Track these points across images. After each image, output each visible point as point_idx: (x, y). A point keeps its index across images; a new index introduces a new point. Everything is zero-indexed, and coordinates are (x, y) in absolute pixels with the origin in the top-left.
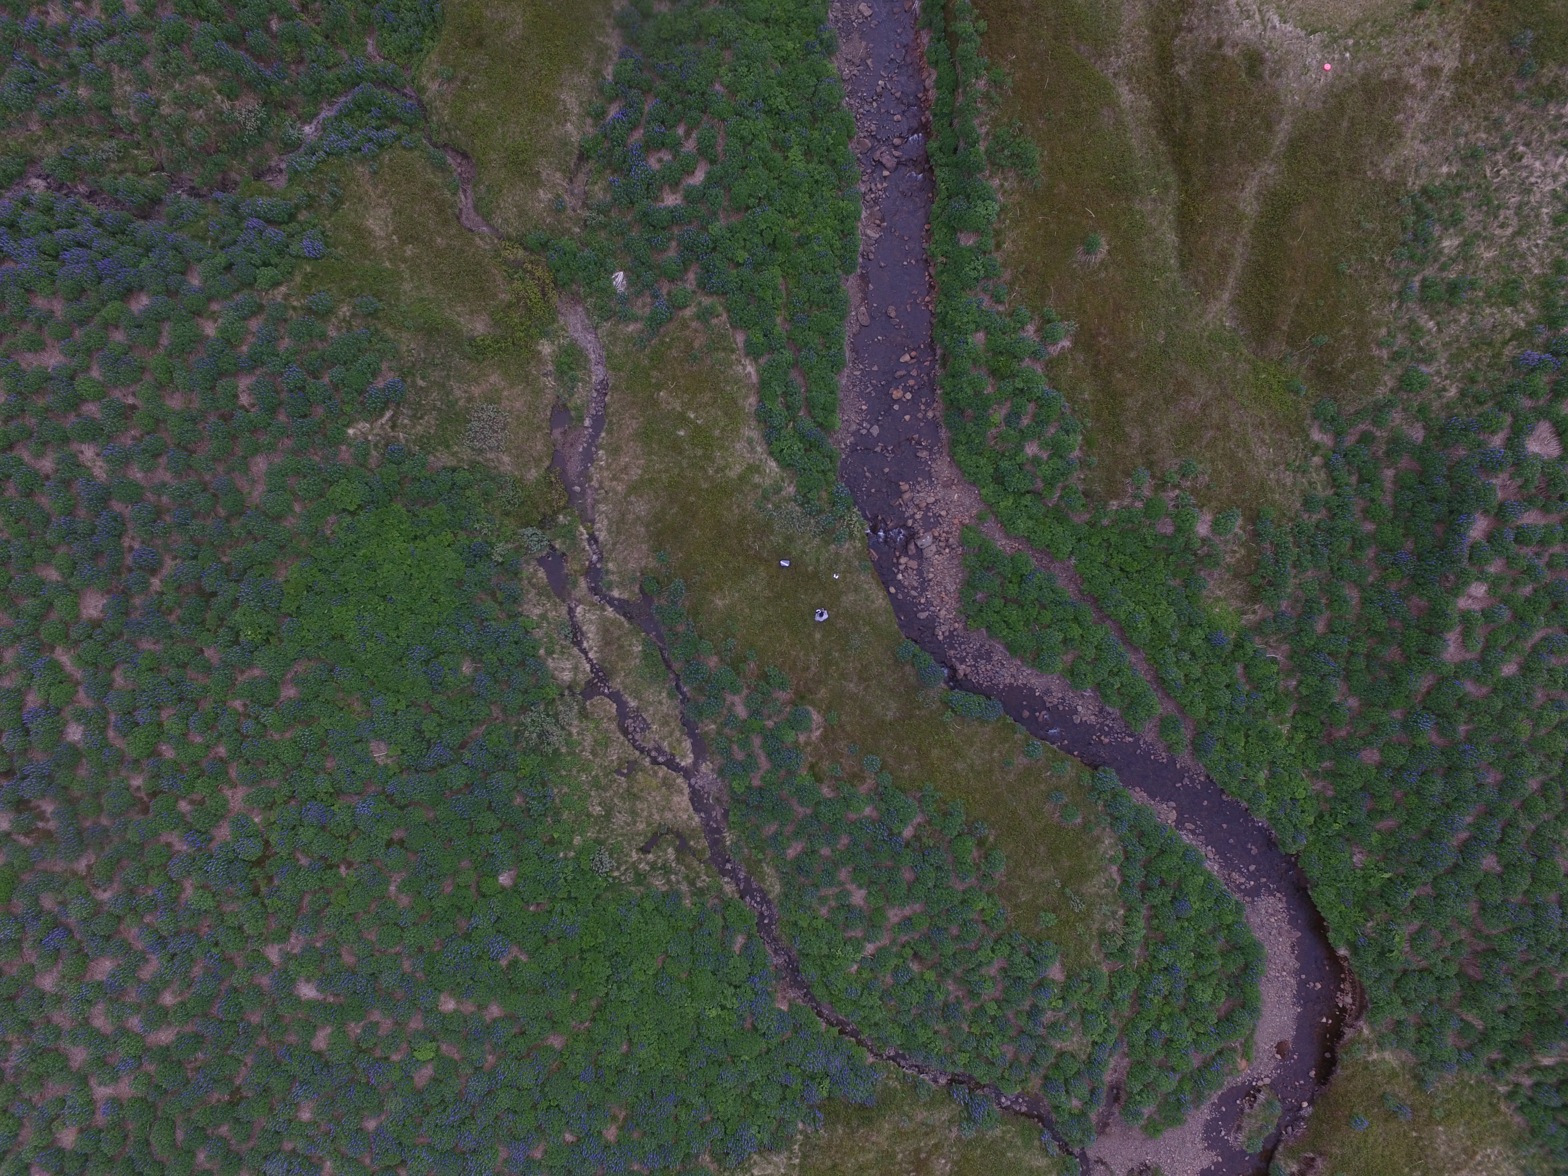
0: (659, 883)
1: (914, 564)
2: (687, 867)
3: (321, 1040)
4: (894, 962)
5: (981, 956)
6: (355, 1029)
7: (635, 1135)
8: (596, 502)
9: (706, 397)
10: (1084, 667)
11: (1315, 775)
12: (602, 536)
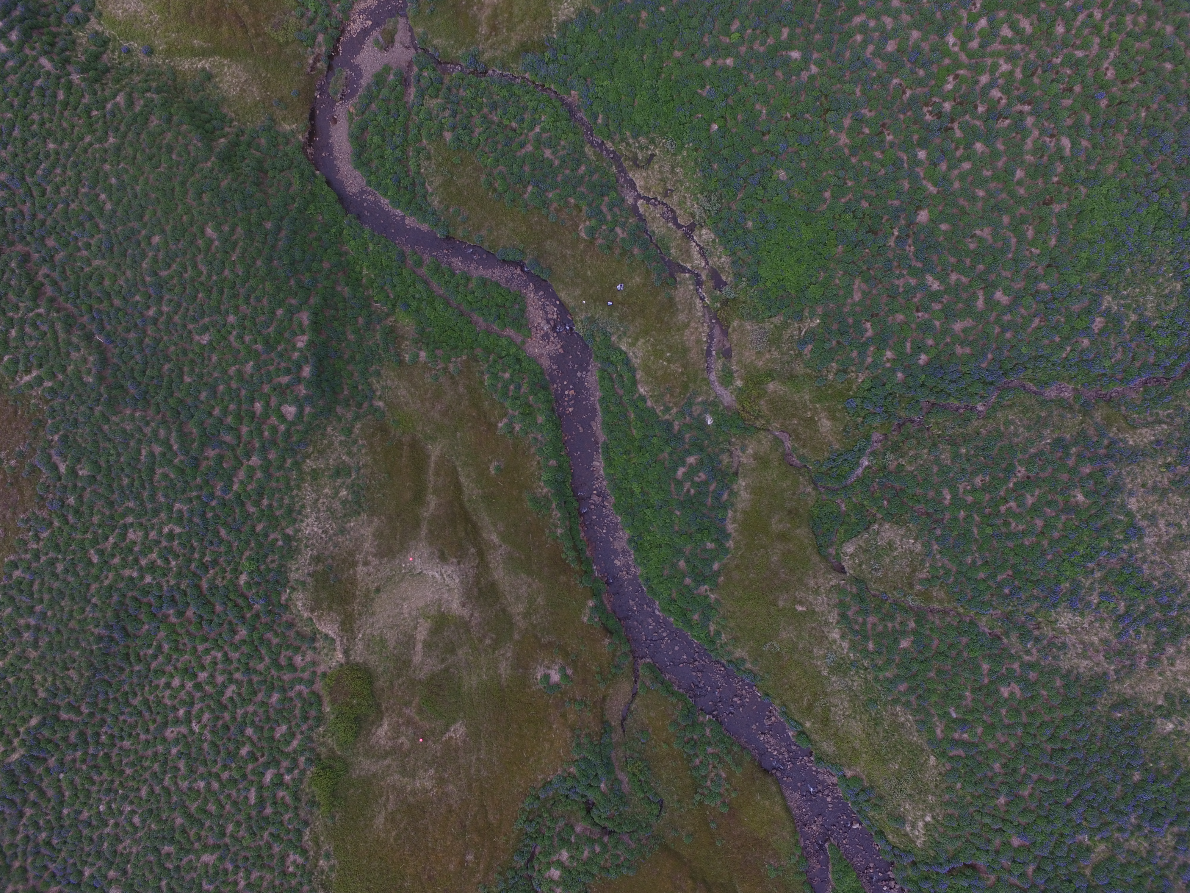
0: (643, 140)
1: (550, 316)
2: (631, 151)
3: (786, 31)
4: (525, 125)
5: (484, 137)
6: (770, 41)
7: (632, 16)
8: (704, 316)
9: (659, 373)
10: (463, 282)
11: (347, 253)
12: (698, 301)
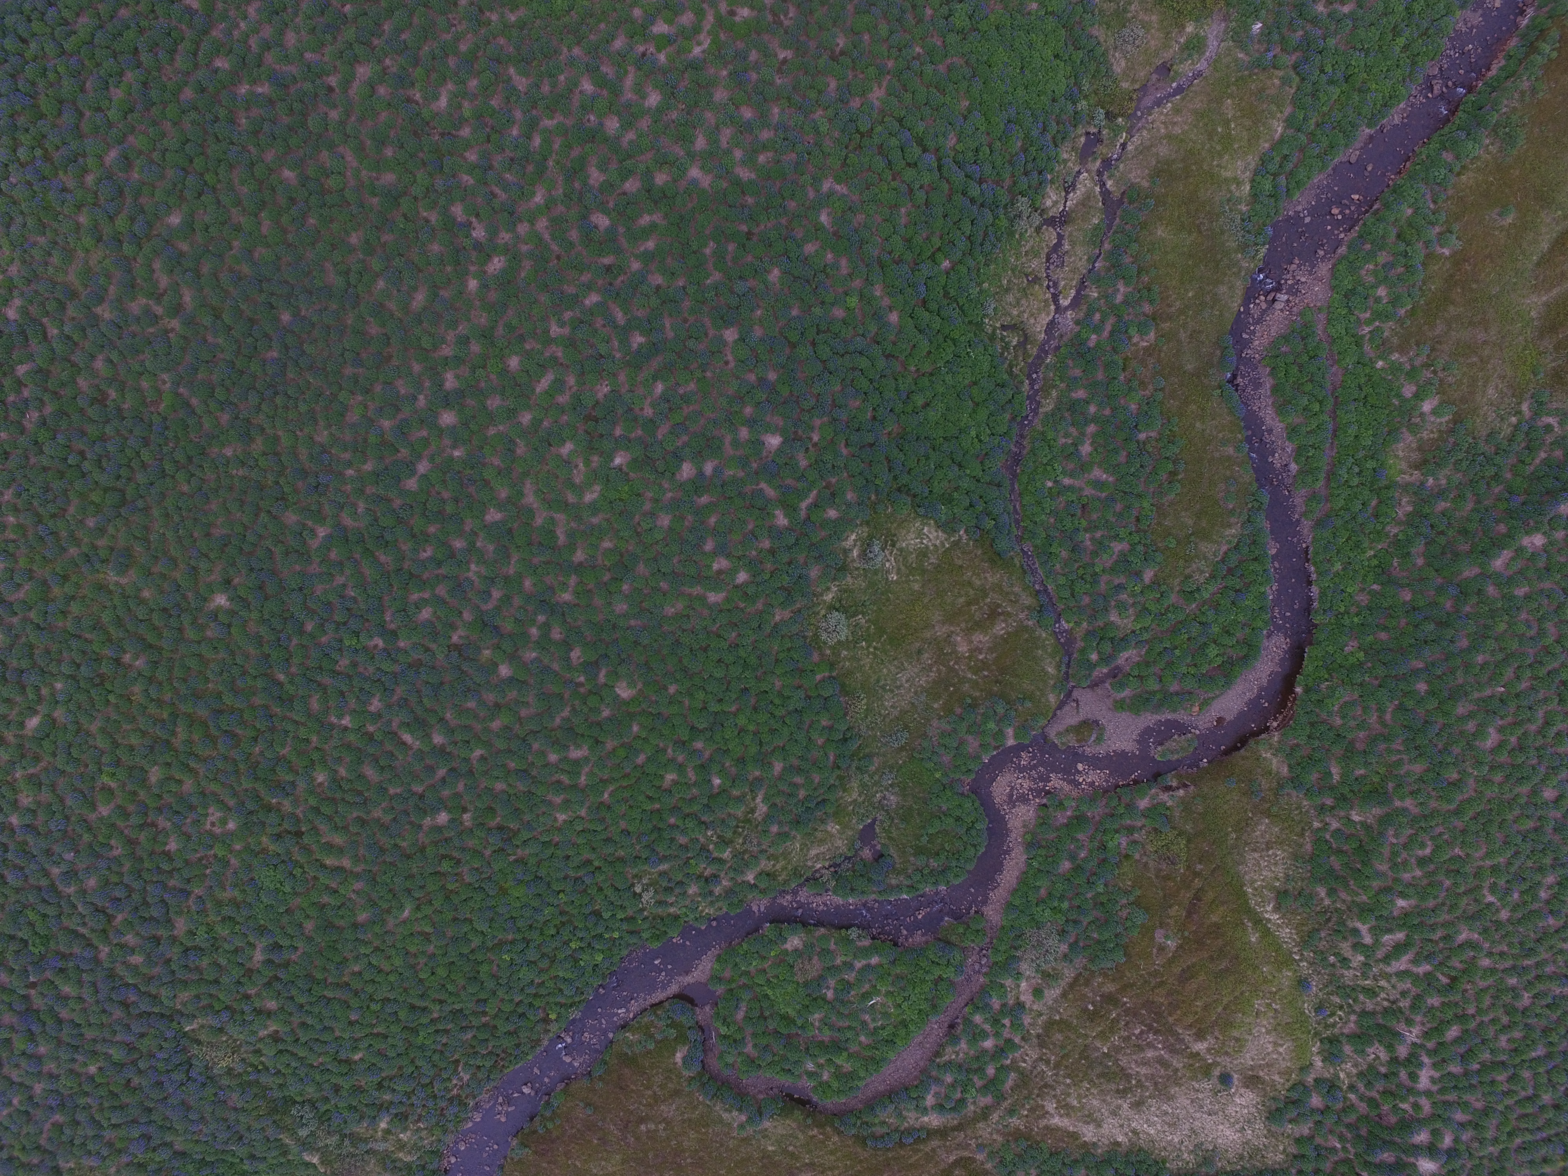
0: (998, 348)
2: (1016, 357)
6: (829, 258)
8: (1143, 128)
9: (1247, 123)
10: (1302, 431)
12: (1130, 147)
